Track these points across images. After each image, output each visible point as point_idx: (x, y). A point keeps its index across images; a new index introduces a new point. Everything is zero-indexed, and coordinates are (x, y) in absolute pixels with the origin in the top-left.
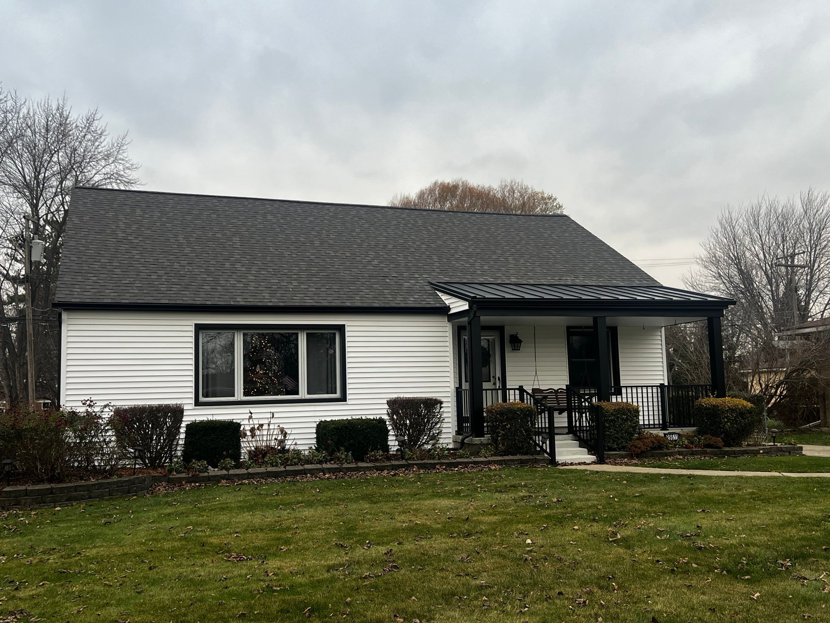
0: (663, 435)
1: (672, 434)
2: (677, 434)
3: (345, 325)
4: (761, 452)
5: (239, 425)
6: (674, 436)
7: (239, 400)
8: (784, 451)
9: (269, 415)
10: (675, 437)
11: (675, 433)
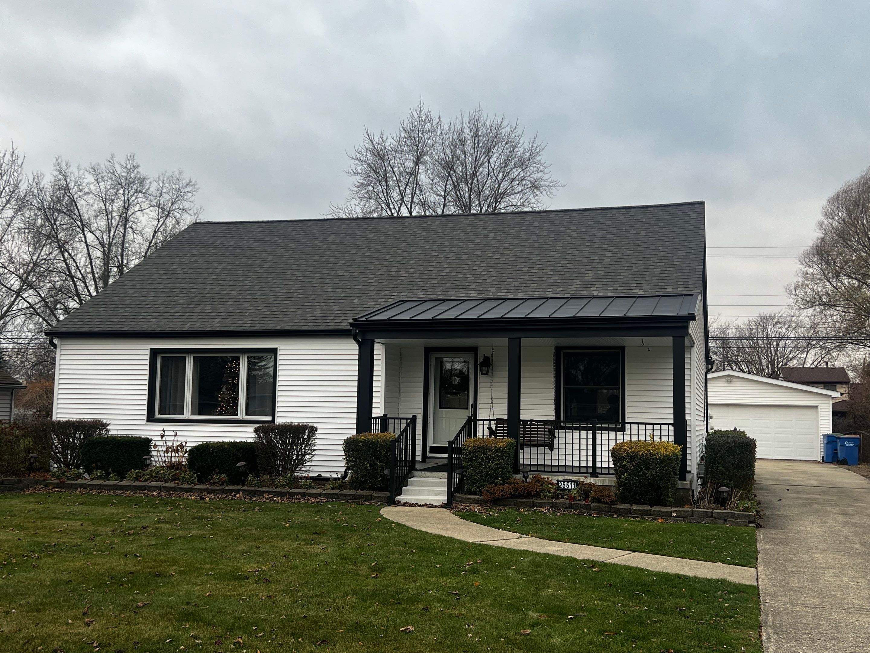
0: (556, 482)
1: (568, 481)
2: (574, 482)
3: (277, 348)
4: (674, 514)
5: (150, 440)
6: (566, 484)
7: (187, 418)
8: (714, 518)
9: (172, 433)
10: (572, 486)
11: (571, 481)
